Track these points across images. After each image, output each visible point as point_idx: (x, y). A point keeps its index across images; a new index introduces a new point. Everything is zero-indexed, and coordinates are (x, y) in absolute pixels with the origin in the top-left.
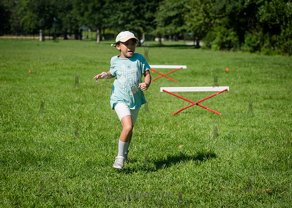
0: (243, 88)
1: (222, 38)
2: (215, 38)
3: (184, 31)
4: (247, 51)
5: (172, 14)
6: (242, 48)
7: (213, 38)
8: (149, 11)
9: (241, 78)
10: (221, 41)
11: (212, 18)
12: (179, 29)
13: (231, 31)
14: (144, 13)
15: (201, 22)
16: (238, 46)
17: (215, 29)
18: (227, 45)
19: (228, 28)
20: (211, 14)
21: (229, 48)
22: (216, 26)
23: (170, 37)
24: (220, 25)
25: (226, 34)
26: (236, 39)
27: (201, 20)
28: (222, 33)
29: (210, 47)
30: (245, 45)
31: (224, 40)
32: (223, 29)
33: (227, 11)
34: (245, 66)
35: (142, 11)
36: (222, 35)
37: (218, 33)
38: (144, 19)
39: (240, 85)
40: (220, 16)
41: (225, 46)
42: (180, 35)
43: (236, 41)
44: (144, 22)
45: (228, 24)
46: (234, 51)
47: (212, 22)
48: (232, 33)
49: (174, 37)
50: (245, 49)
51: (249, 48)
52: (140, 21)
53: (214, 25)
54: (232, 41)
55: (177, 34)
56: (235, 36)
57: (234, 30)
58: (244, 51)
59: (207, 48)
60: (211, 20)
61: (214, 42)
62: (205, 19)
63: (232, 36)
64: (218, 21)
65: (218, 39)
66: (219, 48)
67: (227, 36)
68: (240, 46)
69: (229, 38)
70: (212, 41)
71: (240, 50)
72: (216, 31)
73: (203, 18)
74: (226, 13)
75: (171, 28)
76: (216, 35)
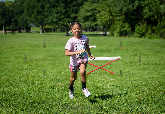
0: (131, 59)
1: (121, 29)
2: (116, 29)
3: (97, 25)
4: (137, 36)
5: (88, 14)
6: (134, 35)
7: (115, 29)
8: (74, 13)
9: (131, 53)
10: (120, 31)
11: (114, 16)
12: (93, 24)
13: (126, 24)
14: (70, 14)
15: (107, 19)
16: (131, 33)
17: (116, 23)
18: (124, 34)
19: (124, 22)
20: (113, 14)
21: (125, 35)
22: (117, 21)
23: (88, 29)
24: (119, 20)
25: (123, 26)
26: (130, 29)
27: (107, 18)
28: (120, 25)
29: (113, 35)
30: (136, 33)
31: (122, 30)
32: (121, 23)
33: (123, 11)
34: (134, 46)
35: (69, 13)
36: (120, 27)
37: (118, 26)
38: (70, 18)
39: (130, 57)
40: (119, 15)
41: (122, 34)
42: (94, 27)
43: (130, 30)
44: (70, 20)
45: (124, 20)
46: (128, 37)
47: (114, 19)
48: (127, 25)
49: (91, 29)
50: (136, 35)
51: (138, 35)
52: (68, 19)
53: (116, 21)
54: (127, 30)
55: (92, 27)
56: (129, 27)
57: (128, 24)
58: (135, 37)
59: (111, 35)
60: (114, 18)
61: (116, 31)
62: (110, 17)
63: (127, 27)
64: (118, 18)
65: (118, 30)
66: (119, 35)
67: (124, 27)
68: (132, 34)
69: (125, 29)
70: (114, 31)
71: (132, 36)
72: (116, 25)
73: (108, 16)
74: (123, 13)
75: (88, 24)
76: (117, 27)
